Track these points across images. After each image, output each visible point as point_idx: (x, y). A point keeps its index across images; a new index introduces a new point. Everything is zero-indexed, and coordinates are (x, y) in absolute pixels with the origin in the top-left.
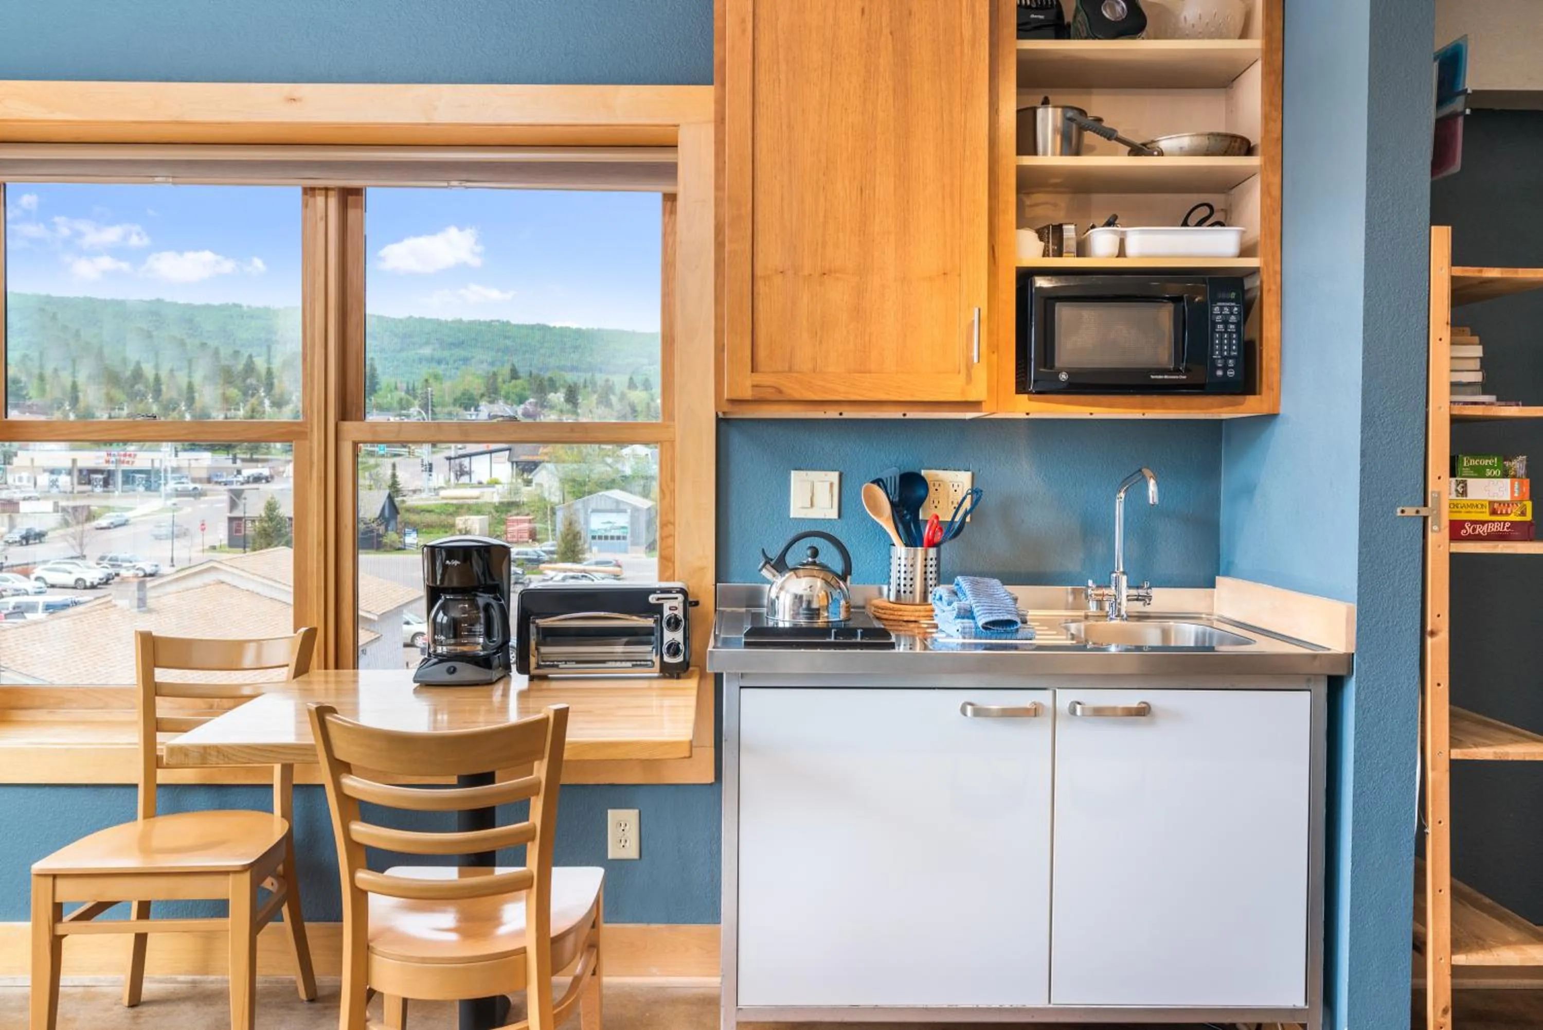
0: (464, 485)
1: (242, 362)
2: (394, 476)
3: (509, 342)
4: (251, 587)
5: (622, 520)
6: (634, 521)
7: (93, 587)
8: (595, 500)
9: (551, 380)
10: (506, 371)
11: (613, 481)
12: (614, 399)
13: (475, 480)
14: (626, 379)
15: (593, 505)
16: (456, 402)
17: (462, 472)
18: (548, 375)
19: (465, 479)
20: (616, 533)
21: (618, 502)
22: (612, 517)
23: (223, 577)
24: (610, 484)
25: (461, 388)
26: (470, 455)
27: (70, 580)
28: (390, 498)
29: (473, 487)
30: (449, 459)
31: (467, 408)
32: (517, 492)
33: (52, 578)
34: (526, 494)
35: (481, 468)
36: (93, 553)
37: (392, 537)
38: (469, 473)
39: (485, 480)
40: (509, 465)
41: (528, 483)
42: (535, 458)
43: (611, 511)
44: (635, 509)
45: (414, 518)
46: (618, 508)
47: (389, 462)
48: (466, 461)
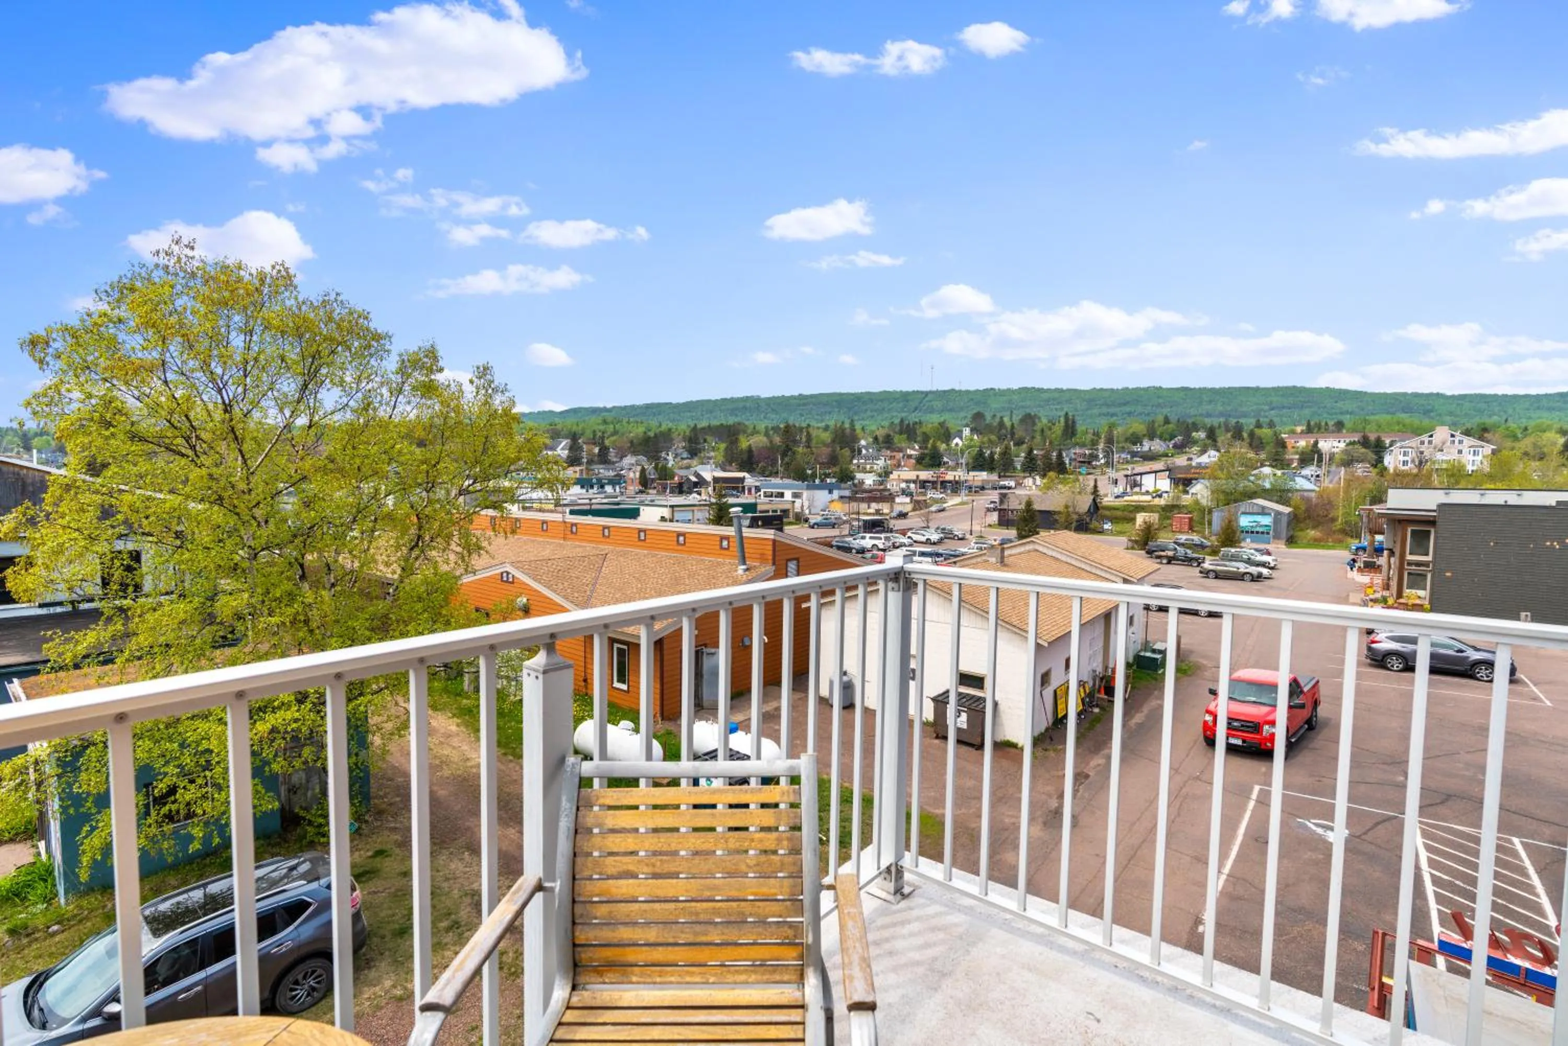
0: (1137, 493)
1: (997, 420)
2: (1096, 487)
3: (1161, 401)
4: (1054, 554)
5: (1266, 520)
6: (1276, 521)
7: (934, 543)
8: (1244, 506)
9: (1194, 424)
10: (1160, 419)
11: (1255, 493)
12: (1245, 435)
13: (1144, 490)
14: (1253, 421)
15: (1242, 509)
16: (1127, 440)
17: (1135, 484)
18: (1190, 421)
19: (1137, 489)
20: (1260, 530)
21: (1263, 508)
22: (1259, 518)
23: (1037, 547)
24: (1252, 495)
25: (1131, 431)
26: (1141, 474)
27: (923, 539)
28: (1094, 500)
29: (1143, 494)
30: (1126, 476)
31: (1135, 444)
32: (1178, 498)
33: (915, 537)
34: (1186, 499)
35: (1148, 482)
36: (933, 525)
37: (1094, 524)
38: (1140, 485)
39: (1151, 489)
40: (1168, 481)
41: (1187, 492)
42: (1189, 476)
43: (1258, 514)
44: (1278, 513)
45: (1107, 513)
46: (1263, 512)
47: (1092, 477)
48: (1138, 478)
